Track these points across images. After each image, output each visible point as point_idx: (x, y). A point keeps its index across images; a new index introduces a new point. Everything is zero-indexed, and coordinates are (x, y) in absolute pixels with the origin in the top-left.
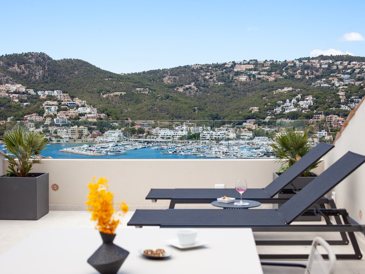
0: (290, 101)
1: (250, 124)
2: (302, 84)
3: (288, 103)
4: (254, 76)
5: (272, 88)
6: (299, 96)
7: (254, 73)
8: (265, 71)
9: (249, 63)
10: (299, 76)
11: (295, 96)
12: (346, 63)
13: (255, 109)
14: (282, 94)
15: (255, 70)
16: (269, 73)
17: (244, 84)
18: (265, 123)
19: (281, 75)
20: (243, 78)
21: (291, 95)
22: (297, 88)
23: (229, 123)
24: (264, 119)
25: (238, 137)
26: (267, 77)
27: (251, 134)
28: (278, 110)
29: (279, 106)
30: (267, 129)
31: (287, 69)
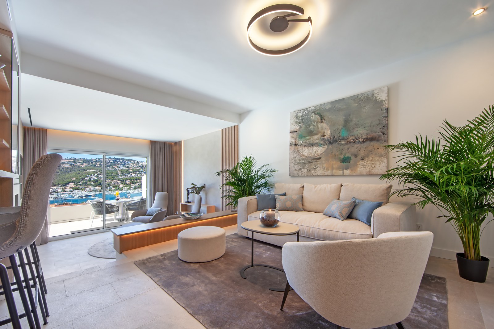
0: (94, 175)
1: (72, 185)
2: (100, 168)
3: (93, 176)
4: (74, 165)
5: (83, 170)
6: (99, 173)
7: (73, 163)
8: (80, 162)
9: (70, 159)
10: (99, 165)
11: (96, 173)
12: (121, 161)
13: (75, 179)
14: (89, 172)
15: (74, 162)
16: (82, 163)
17: (68, 168)
18: (80, 185)
19: (89, 165)
20: (67, 165)
21: (94, 173)
22: (98, 170)
23: (59, 185)
24: (79, 182)
25: (64, 191)
26: (82, 165)
27: (72, 189)
28: (88, 179)
29: (88, 177)
30: (81, 187)
31: (92, 162)
